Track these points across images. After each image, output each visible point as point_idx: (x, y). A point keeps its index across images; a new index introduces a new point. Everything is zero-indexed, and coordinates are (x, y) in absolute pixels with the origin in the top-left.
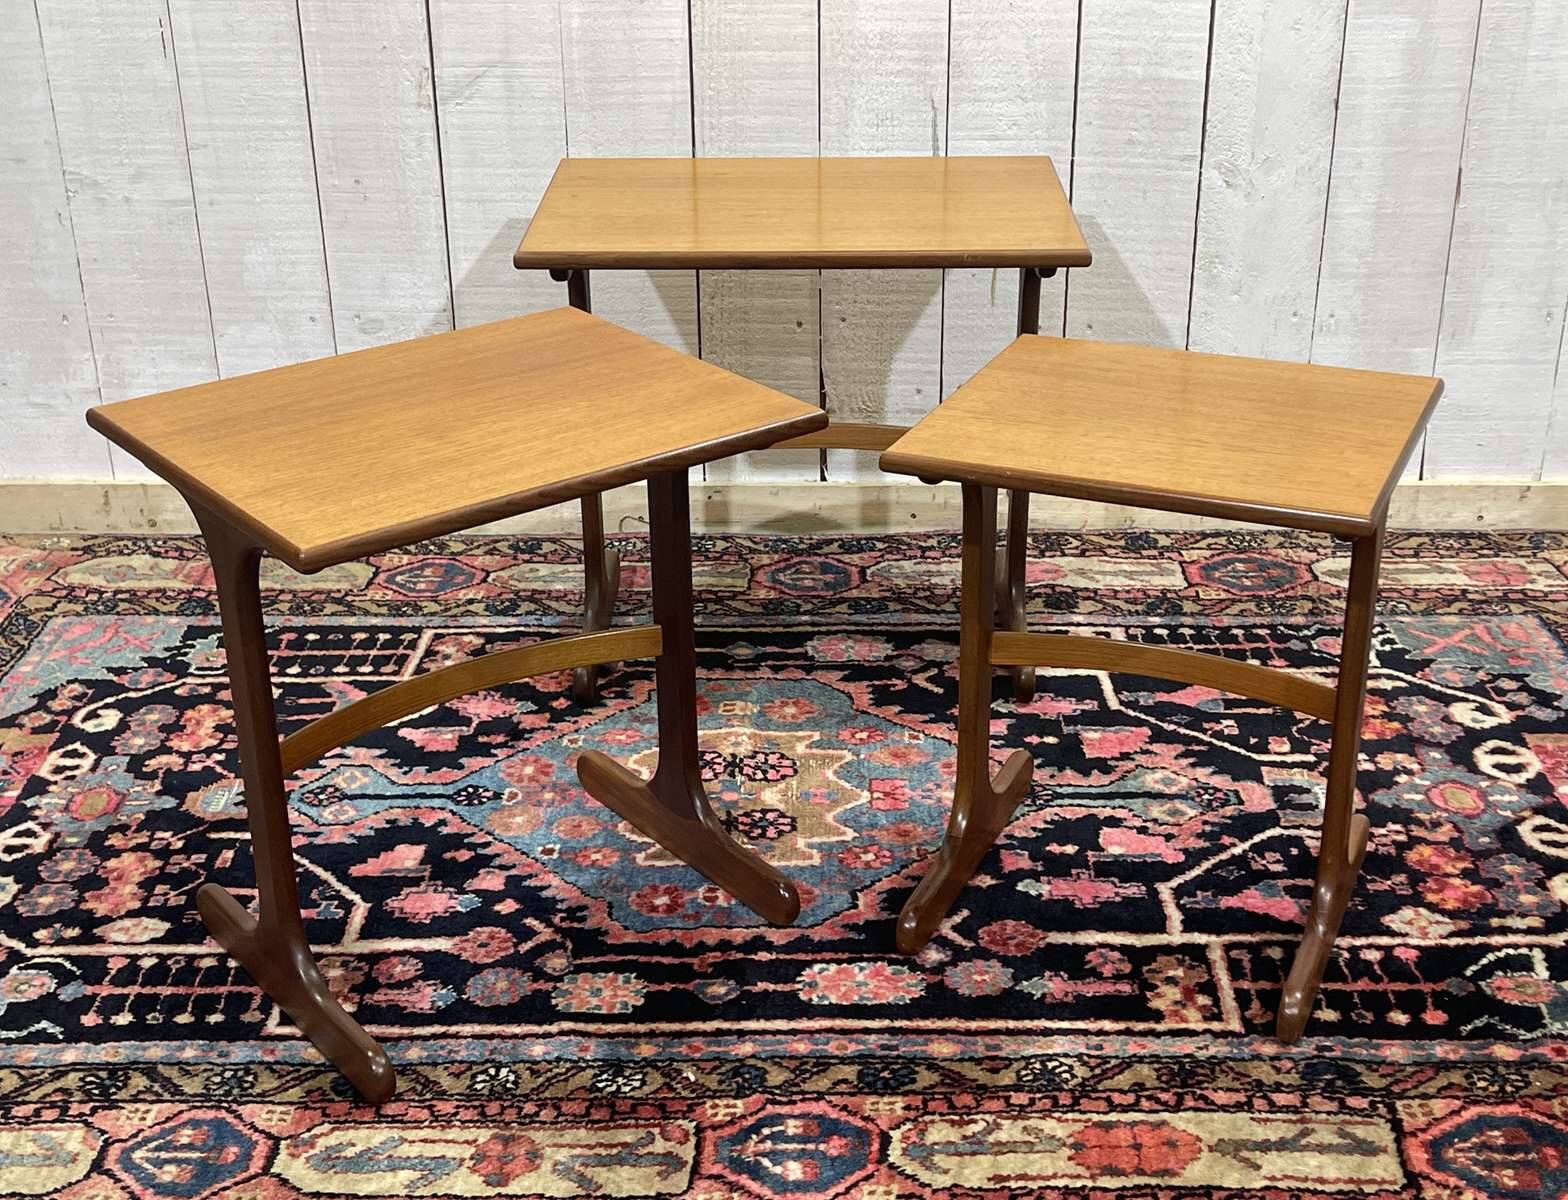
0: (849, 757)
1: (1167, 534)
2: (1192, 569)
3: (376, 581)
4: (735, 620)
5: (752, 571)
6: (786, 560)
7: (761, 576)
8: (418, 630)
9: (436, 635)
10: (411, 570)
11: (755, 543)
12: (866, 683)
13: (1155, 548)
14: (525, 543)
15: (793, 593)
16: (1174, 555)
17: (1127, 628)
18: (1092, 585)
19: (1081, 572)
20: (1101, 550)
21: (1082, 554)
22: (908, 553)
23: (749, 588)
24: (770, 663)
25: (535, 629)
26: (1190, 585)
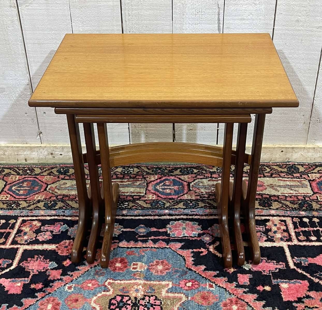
0: (184, 299)
1: (302, 165)
2: (314, 184)
3: (4, 190)
4: (140, 212)
5: (147, 184)
6: (160, 178)
7: (151, 187)
8: (16, 218)
9: (23, 220)
10: (18, 184)
11: (149, 169)
12: (191, 250)
13: (299, 173)
14: (63, 169)
15: (162, 196)
16: (306, 176)
17: (293, 218)
18: (276, 193)
19: (272, 186)
20: (279, 174)
21: (271, 176)
22: (206, 175)
23: (146, 194)
24: (153, 237)
25: (61, 218)
26: (314, 193)
